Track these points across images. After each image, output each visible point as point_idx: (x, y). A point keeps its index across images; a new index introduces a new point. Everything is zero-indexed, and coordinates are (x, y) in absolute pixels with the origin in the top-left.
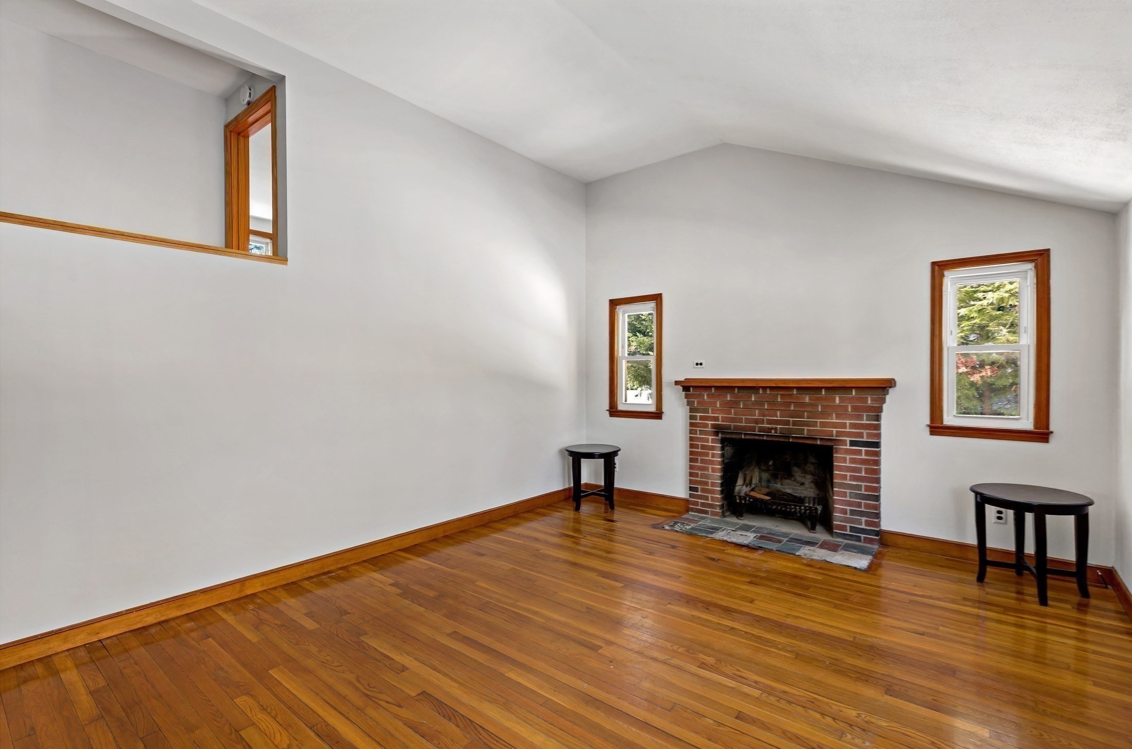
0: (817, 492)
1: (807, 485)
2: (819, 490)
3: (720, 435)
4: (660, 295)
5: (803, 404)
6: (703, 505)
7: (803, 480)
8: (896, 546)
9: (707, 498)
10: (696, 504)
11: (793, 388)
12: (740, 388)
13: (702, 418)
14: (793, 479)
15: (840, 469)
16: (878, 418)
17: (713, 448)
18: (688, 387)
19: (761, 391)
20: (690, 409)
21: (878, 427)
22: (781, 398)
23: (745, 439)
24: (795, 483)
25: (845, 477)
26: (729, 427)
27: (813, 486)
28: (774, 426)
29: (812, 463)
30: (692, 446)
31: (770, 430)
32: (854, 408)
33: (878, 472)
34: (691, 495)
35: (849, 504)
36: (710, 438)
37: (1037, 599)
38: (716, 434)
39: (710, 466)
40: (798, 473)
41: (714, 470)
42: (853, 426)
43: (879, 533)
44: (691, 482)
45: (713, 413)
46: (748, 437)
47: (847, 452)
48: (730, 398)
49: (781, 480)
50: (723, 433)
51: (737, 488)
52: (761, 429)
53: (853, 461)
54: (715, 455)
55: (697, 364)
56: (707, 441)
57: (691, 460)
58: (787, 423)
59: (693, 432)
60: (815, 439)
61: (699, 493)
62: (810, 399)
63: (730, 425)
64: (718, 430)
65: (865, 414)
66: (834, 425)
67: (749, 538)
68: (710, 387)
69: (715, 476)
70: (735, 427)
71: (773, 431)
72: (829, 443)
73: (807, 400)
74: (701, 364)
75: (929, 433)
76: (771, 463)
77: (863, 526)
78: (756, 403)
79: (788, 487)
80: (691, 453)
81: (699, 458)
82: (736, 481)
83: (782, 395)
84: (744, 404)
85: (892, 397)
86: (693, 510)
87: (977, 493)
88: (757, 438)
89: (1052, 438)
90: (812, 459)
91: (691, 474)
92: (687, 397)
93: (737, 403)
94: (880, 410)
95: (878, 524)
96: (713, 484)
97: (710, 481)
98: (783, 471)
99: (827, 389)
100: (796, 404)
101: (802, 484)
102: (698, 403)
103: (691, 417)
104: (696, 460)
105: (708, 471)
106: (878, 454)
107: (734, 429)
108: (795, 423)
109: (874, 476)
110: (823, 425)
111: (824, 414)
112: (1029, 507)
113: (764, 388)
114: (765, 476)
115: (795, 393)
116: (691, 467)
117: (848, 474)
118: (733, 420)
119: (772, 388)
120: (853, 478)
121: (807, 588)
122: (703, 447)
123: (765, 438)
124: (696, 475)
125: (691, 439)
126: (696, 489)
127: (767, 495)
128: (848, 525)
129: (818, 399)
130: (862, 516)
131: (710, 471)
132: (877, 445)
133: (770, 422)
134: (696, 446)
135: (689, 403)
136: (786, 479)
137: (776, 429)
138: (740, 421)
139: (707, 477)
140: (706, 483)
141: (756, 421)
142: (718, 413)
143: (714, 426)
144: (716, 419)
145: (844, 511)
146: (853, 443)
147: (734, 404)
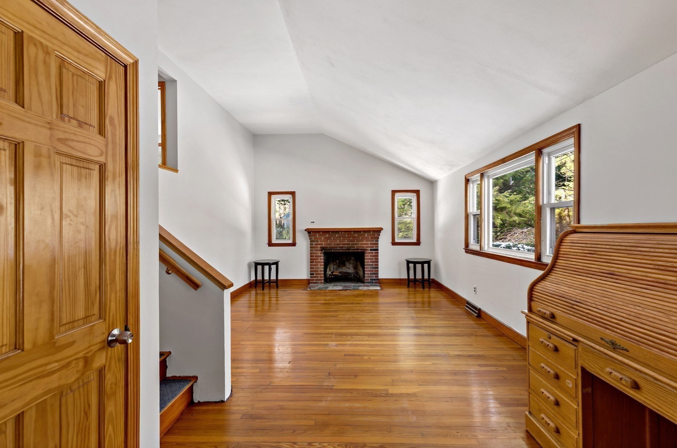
0: (354, 270)
1: (350, 268)
2: (355, 269)
3: (323, 251)
4: (294, 192)
5: (355, 237)
6: (316, 280)
7: (349, 267)
8: (383, 283)
9: (318, 277)
10: (313, 280)
11: (352, 231)
12: (332, 232)
13: (315, 244)
14: (345, 267)
15: (367, 259)
16: (378, 241)
17: (320, 256)
18: (310, 232)
19: (340, 233)
20: (310, 241)
21: (378, 244)
22: (347, 235)
23: (333, 252)
24: (346, 268)
25: (368, 262)
26: (327, 248)
27: (353, 268)
28: (344, 246)
29: (353, 260)
30: (311, 256)
31: (343, 247)
32: (371, 238)
33: (378, 259)
34: (311, 277)
35: (370, 271)
36: (319, 252)
37: (422, 287)
38: (322, 250)
39: (319, 264)
40: (347, 264)
41: (321, 265)
42: (371, 244)
43: (378, 279)
44: (311, 271)
45: (320, 242)
46: (335, 251)
47: (369, 253)
48: (328, 235)
49: (341, 267)
50: (324, 250)
51: (327, 272)
52: (340, 247)
53: (371, 256)
54: (321, 259)
55: (312, 222)
56: (318, 253)
57: (311, 262)
58: (349, 244)
59: (312, 250)
60: (359, 249)
61: (315, 275)
62: (357, 235)
63: (328, 247)
64: (322, 249)
65: (374, 240)
66: (365, 244)
67: (341, 288)
68: (320, 232)
69: (321, 267)
70: (330, 247)
71: (344, 248)
72: (363, 251)
73: (356, 235)
74: (314, 222)
75: (391, 245)
76: (337, 262)
77: (374, 278)
78: (337, 237)
79: (344, 270)
80: (311, 259)
81: (315, 261)
82: (327, 270)
83: (347, 234)
84: (333, 238)
85: (382, 234)
86: (312, 283)
87: (407, 261)
88: (338, 251)
89: (421, 244)
90: (353, 258)
91: (311, 268)
92: (309, 236)
93: (331, 238)
94: (378, 238)
95: (378, 277)
96: (321, 271)
97: (319, 270)
98: (342, 264)
99: (363, 231)
100: (353, 237)
101: (349, 268)
102: (314, 238)
103: (311, 244)
104: (313, 262)
105: (318, 266)
106: (378, 253)
107: (329, 248)
108: (352, 244)
109: (377, 261)
110: (362, 244)
111: (362, 240)
112: (419, 263)
113: (341, 232)
114: (335, 267)
115: (352, 233)
116: (311, 265)
117: (369, 261)
118: (328, 244)
119: (344, 231)
120: (371, 262)
121: (372, 296)
122: (316, 256)
123: (341, 251)
124: (313, 268)
125: (311, 253)
126: (313, 274)
127: (339, 273)
128: (369, 278)
129: (360, 235)
130: (374, 275)
131: (319, 265)
132: (377, 250)
133: (343, 244)
134: (313, 256)
135: (310, 239)
136: (343, 267)
137: (345, 247)
138: (332, 244)
139: (318, 268)
140: (318, 271)
141: (338, 244)
142: (323, 242)
143: (321, 247)
144: (322, 244)
145: (368, 274)
146: (371, 250)
147: (329, 238)
